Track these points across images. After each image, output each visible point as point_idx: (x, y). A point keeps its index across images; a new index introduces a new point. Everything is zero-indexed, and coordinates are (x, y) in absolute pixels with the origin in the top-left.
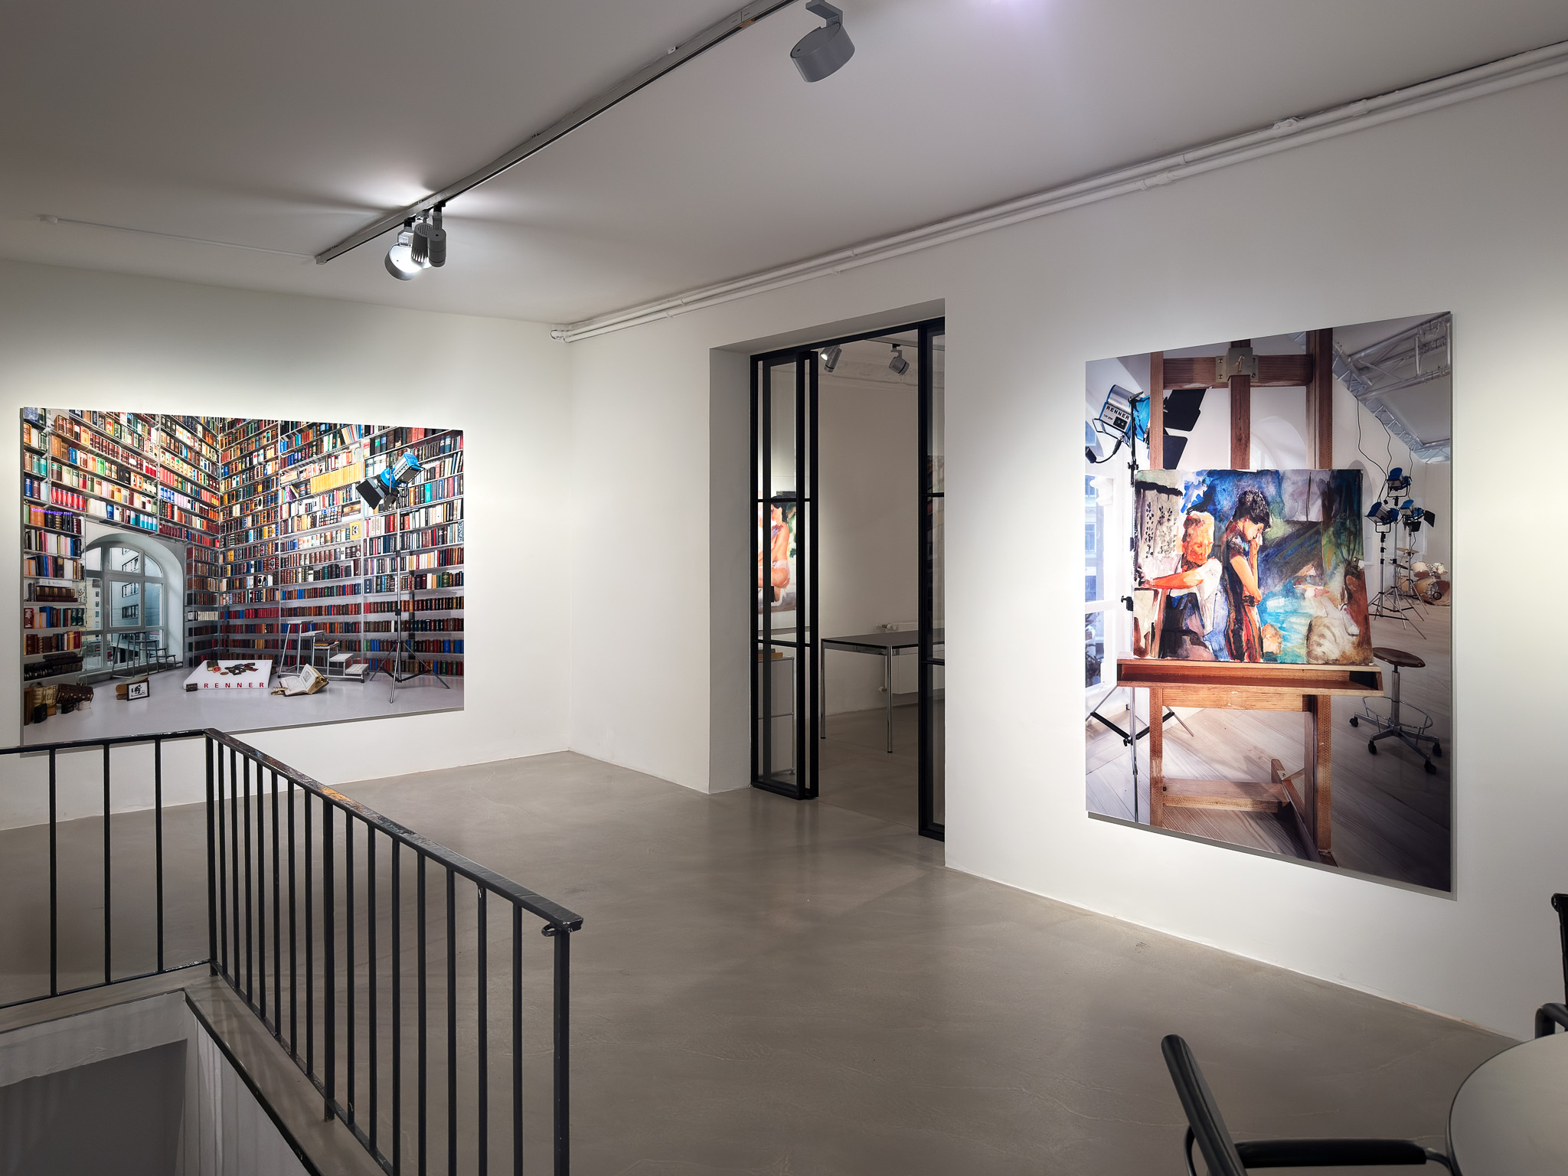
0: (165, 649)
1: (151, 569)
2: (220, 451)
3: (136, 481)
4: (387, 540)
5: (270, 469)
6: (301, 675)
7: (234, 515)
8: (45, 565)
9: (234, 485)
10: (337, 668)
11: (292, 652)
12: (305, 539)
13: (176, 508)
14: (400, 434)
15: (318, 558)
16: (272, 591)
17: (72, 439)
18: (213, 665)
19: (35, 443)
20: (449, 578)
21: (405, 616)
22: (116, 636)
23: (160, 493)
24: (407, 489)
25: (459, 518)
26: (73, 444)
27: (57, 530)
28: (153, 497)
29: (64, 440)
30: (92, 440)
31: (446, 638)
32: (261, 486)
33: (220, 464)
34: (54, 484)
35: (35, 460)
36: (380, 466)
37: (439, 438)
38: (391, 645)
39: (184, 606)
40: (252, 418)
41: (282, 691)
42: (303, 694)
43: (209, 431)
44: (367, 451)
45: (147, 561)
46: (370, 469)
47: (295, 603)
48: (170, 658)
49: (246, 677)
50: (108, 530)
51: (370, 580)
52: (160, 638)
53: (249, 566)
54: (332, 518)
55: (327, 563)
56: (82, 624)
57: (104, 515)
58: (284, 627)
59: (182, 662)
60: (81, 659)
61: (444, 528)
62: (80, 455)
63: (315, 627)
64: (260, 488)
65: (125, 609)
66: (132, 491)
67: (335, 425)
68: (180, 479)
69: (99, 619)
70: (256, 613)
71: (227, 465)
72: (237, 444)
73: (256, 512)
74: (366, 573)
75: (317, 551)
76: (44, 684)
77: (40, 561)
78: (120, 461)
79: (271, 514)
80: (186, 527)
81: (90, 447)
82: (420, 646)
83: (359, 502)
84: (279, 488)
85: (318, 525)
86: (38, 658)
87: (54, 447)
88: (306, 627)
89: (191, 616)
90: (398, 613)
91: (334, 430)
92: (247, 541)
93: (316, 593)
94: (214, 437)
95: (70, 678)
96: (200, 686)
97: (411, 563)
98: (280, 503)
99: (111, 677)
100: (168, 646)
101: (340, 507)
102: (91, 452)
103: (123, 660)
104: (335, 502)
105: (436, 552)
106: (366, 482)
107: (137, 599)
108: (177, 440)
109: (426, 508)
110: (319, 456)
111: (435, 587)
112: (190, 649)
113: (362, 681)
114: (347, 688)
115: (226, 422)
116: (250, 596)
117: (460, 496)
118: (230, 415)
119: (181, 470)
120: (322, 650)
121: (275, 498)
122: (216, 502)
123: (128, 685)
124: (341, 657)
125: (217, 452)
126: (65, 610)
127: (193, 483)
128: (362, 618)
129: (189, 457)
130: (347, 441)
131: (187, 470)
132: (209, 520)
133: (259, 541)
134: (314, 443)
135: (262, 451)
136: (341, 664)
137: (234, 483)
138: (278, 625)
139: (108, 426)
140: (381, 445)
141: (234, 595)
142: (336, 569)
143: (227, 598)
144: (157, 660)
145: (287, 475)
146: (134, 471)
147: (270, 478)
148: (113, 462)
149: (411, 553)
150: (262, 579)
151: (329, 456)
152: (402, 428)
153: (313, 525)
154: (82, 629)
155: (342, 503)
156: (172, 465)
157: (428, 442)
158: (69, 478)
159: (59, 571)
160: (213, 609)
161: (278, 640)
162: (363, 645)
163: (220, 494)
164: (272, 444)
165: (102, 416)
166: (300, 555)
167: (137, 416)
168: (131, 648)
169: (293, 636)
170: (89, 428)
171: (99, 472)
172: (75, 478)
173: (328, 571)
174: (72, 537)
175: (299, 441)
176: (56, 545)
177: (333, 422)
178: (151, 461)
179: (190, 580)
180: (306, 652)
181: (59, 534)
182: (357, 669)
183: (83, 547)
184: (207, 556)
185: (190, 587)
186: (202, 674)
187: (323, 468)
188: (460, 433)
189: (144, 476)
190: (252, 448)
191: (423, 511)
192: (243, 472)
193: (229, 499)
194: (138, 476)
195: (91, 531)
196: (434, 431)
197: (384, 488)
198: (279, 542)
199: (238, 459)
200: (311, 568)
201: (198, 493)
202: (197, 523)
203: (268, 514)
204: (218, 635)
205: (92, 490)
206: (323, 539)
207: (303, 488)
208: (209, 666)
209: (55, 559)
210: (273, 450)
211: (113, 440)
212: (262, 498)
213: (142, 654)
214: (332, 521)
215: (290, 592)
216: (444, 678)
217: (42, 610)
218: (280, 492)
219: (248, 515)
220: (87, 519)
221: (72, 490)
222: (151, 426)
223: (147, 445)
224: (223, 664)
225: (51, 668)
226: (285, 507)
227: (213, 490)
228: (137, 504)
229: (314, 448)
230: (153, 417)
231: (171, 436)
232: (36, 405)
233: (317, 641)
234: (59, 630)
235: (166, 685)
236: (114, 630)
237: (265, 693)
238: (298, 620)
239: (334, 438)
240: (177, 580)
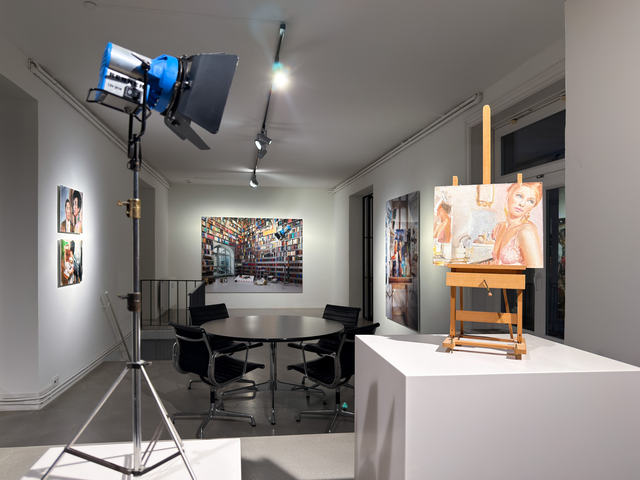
0: (230, 272)
1: (227, 253)
3: (224, 233)
4: (282, 248)
5: (254, 230)
6: (261, 280)
7: (245, 241)
8: (206, 251)
9: (245, 234)
10: (270, 279)
11: (259, 274)
12: (262, 247)
13: (233, 239)
14: (285, 221)
15: (265, 252)
16: (254, 259)
17: (211, 223)
18: (241, 276)
19: (204, 225)
20: (298, 258)
21: (287, 267)
22: (220, 268)
23: (229, 235)
24: (287, 235)
25: (301, 242)
26: (211, 225)
27: (208, 243)
30: (215, 223)
31: (298, 274)
33: (242, 229)
34: (208, 233)
35: (204, 228)
36: (280, 229)
37: (296, 221)
38: (283, 274)
39: (234, 262)
40: (250, 218)
41: (256, 284)
42: (261, 285)
44: (277, 225)
45: (226, 251)
46: (278, 230)
47: (260, 263)
48: (231, 274)
49: (248, 280)
50: (218, 244)
51: (278, 258)
52: (229, 269)
53: (249, 253)
54: (268, 242)
55: (267, 253)
57: (218, 240)
58: (257, 268)
59: (234, 275)
60: (213, 273)
61: (297, 245)
62: (213, 227)
63: (264, 269)
64: (251, 234)
65: (222, 262)
66: (223, 235)
68: (233, 232)
69: (217, 264)
70: (250, 264)
71: (244, 229)
72: (246, 224)
73: (250, 240)
74: (277, 256)
75: (265, 250)
76: (206, 278)
77: (205, 250)
78: (221, 228)
79: (254, 240)
80: (235, 243)
81: (215, 225)
82: (290, 275)
83: (275, 238)
84: (256, 234)
86: (205, 272)
87: (208, 225)
88: (262, 269)
89: (236, 264)
90: (285, 266)
91: (269, 220)
92: (248, 247)
93: (264, 260)
94: (241, 222)
95: (211, 277)
96: (238, 281)
97: (288, 254)
99: (219, 277)
103: (221, 273)
104: (269, 238)
105: (295, 251)
106: (277, 233)
107: (224, 260)
108: (233, 223)
109: (293, 240)
110: (265, 227)
111: (295, 260)
112: (236, 272)
113: (276, 283)
114: (272, 284)
115: (244, 219)
116: (249, 260)
117: (302, 237)
118: (244, 217)
120: (266, 274)
121: (255, 237)
122: (241, 238)
123: (222, 279)
124: (271, 277)
125: (242, 226)
126: (210, 262)
127: (236, 233)
128: (276, 267)
129: (235, 227)
130: (272, 223)
131: (235, 230)
132: (240, 242)
133: (251, 247)
134: (264, 223)
135: (252, 225)
136: (271, 278)
138: (255, 268)
139: (219, 220)
140: (281, 224)
141: (246, 260)
143: (244, 261)
144: (229, 274)
145: (258, 231)
146: (224, 230)
147: (254, 232)
148: (219, 228)
149: (288, 251)
150: (252, 256)
151: (268, 226)
152: (286, 219)
153: (264, 243)
154: (213, 266)
155: (271, 238)
156: (232, 229)
157: (293, 222)
158: (211, 232)
159: (209, 253)
160: (241, 263)
161: (255, 271)
162: (276, 274)
163: (242, 236)
165: (217, 218)
166: (261, 251)
167: (224, 218)
168: (223, 271)
169: (259, 271)
170: (215, 221)
171: (217, 230)
172: (212, 232)
173: (268, 255)
174: (211, 245)
175: (260, 223)
176: (208, 247)
177: (268, 218)
178: (227, 228)
179: (236, 256)
180: (262, 275)
182: (275, 280)
183: (213, 247)
184: (239, 250)
185: (236, 258)
186: (238, 278)
187: (266, 229)
188: (301, 220)
189: (226, 231)
190: (250, 225)
191: (291, 240)
192: (247, 230)
193: (244, 237)
195: (215, 244)
196: (294, 220)
197: (281, 234)
198: (256, 247)
199: (246, 227)
200: (263, 254)
201: (237, 236)
202: (237, 243)
204: (242, 269)
205: (215, 235)
206: (266, 247)
207: (261, 234)
208: (240, 276)
209: (208, 250)
210: (254, 225)
211: (219, 224)
212: (252, 237)
213: (225, 272)
215: (258, 260)
216: (297, 284)
217: (206, 261)
220: (214, 241)
221: (211, 235)
222: (227, 220)
223: (226, 225)
224: (243, 276)
225: (207, 274)
226: (257, 239)
228: (224, 238)
229: (264, 225)
230: (228, 218)
231: (232, 222)
232: (205, 216)
233: (265, 272)
234: (209, 266)
235: (230, 280)
236: (219, 267)
237: (253, 284)
238: (260, 267)
239: (269, 222)
240: (233, 256)
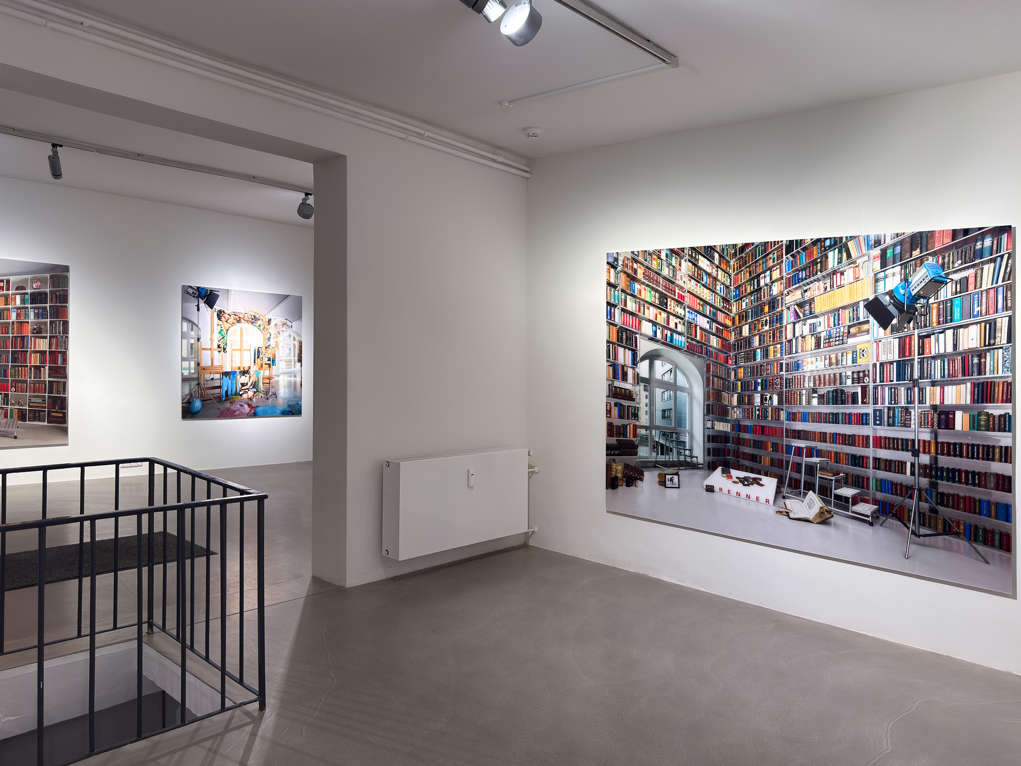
0: (690, 450)
1: (681, 381)
2: (732, 275)
3: (671, 305)
4: (902, 366)
5: (776, 290)
6: (805, 500)
7: (744, 334)
8: (617, 371)
9: (744, 306)
10: (843, 503)
11: (796, 475)
12: (809, 360)
13: (698, 327)
14: (919, 240)
15: (823, 381)
16: (777, 410)
17: (633, 274)
18: (726, 472)
19: (612, 281)
20: (988, 420)
21: (925, 459)
22: (658, 432)
23: (687, 315)
24: (927, 306)
25: (1004, 341)
26: (633, 279)
27: (624, 344)
28: (682, 319)
29: (628, 275)
30: (644, 273)
31: (984, 497)
32: (767, 306)
33: (732, 288)
34: (623, 310)
35: (612, 292)
36: (893, 280)
37: (975, 240)
38: (906, 490)
39: (704, 415)
40: (760, 241)
41: (786, 512)
42: (807, 520)
43: (724, 258)
44: (877, 265)
45: (678, 373)
46: (881, 284)
47: (799, 426)
48: (695, 459)
49: (754, 490)
50: (653, 346)
51: (880, 411)
52: (686, 439)
53: (756, 384)
54: (837, 339)
55: (831, 388)
56: (638, 420)
57: (651, 334)
58: (789, 448)
59: (702, 464)
60: (637, 447)
61: (981, 355)
62: (637, 286)
63: (820, 454)
64: (766, 309)
65: (664, 411)
66: (669, 313)
67: (841, 238)
68: (701, 303)
69: (647, 417)
70: (763, 430)
71: (737, 288)
72: (746, 268)
73: (763, 332)
74: (875, 402)
75: (822, 374)
76: (616, 461)
77: (614, 366)
78: (660, 289)
79: (776, 334)
80: (705, 344)
81: (643, 280)
82: (943, 499)
83: (868, 322)
84: (784, 308)
85: (822, 347)
86: (613, 440)
87: (622, 281)
88: (810, 452)
89: (709, 424)
90: (916, 454)
91: (839, 244)
92: (755, 360)
93: (820, 418)
94: (728, 262)
95: (631, 460)
96: (716, 489)
97: (933, 396)
98: (784, 324)
99: (655, 465)
100: (692, 447)
101: (846, 328)
102: (643, 283)
103: (662, 454)
104: (840, 322)
105: (969, 385)
106: (876, 299)
107: (670, 405)
108: (700, 269)
109: (954, 328)
110: (824, 273)
111: (967, 428)
112: (709, 455)
113: (871, 524)
114: (854, 527)
115: (738, 248)
116: (757, 413)
117: (1010, 313)
118: (740, 241)
119: (702, 294)
120: (827, 479)
121: (780, 318)
122: (729, 323)
123: (666, 474)
124: (848, 492)
125: (730, 276)
126: (629, 407)
127: (711, 305)
128: (870, 452)
129: (708, 282)
130: (854, 254)
131: (706, 295)
132: (723, 339)
133: (765, 360)
134: (819, 260)
135: (768, 272)
136: (846, 499)
137: (744, 304)
138: (782, 445)
139: (654, 261)
140: (894, 256)
141: (744, 410)
142: (842, 394)
143: (738, 412)
144: (685, 459)
145: (792, 294)
146: (670, 297)
147: (775, 298)
148: (656, 291)
149: (934, 384)
150: (768, 397)
151: (834, 272)
152: (921, 233)
153: (818, 345)
154: (637, 423)
155: (848, 323)
156: (695, 290)
157: (957, 246)
158: (631, 306)
159: (624, 378)
160: (726, 421)
161: (782, 460)
162: (872, 483)
163: (732, 315)
164: (778, 264)
165: (650, 254)
166: (804, 377)
167: (672, 251)
168: (668, 445)
169: (797, 459)
170: (643, 265)
171: (648, 299)
172: (634, 304)
173: (833, 396)
174: (632, 350)
175: (803, 260)
176: (624, 356)
177: (837, 235)
178: (681, 288)
179: (708, 392)
180: (810, 479)
181: (625, 348)
182: (866, 509)
183: (638, 359)
184: (722, 372)
185: (708, 399)
186: (717, 478)
187: (828, 285)
188: (1007, 229)
189: (677, 301)
190: (759, 270)
191: (950, 333)
192: (751, 293)
193: (739, 319)
194: (673, 301)
195: (645, 346)
196: (966, 231)
197: (898, 305)
198: (784, 362)
199: (748, 281)
200: (814, 391)
201: (715, 314)
202: (714, 342)
203: (774, 334)
204: (730, 445)
205: (644, 314)
206: (827, 361)
207: (807, 308)
208: (723, 472)
209: (623, 367)
210: (778, 270)
211: (657, 273)
212: (768, 318)
213: (675, 450)
214: (837, 343)
215: (794, 414)
216: (981, 548)
217: (616, 404)
218: (785, 312)
219: (756, 335)
220: (641, 337)
221: (632, 314)
222: (681, 258)
223: (679, 274)
224: (735, 473)
225: (619, 449)
226: (790, 327)
227: (726, 311)
228: (672, 325)
229: (819, 265)
230: (683, 250)
231: (696, 265)
232: (613, 251)
233: (822, 469)
234: (625, 422)
235: (691, 481)
236: (657, 428)
237: (771, 510)
238: (802, 444)
239: (840, 252)
240: (698, 391)
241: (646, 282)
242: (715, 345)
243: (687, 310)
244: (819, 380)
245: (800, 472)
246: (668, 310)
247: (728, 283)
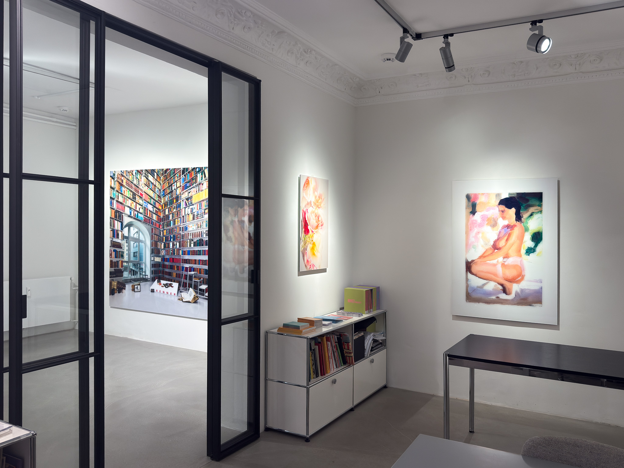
0: (145, 272)
1: (142, 238)
2: (162, 184)
3: (138, 199)
5: (178, 191)
6: (189, 292)
7: (166, 214)
8: (114, 233)
9: (166, 200)
10: (202, 292)
11: (185, 281)
12: (190, 225)
13: (148, 210)
17: (121, 182)
18: (159, 282)
19: (113, 186)
22: (132, 264)
23: (144, 204)
26: (121, 185)
27: (117, 219)
28: (142, 206)
29: (119, 183)
30: (126, 182)
32: (175, 200)
33: (162, 190)
34: (117, 201)
35: (113, 192)
39: (151, 254)
40: (172, 168)
41: (182, 299)
42: (189, 302)
43: (158, 175)
45: (140, 233)
47: (187, 257)
48: (147, 276)
49: (169, 289)
50: (130, 220)
52: (143, 267)
53: (171, 238)
54: (201, 215)
55: (198, 238)
56: (123, 258)
57: (129, 214)
58: (183, 267)
59: (150, 279)
60: (123, 272)
62: (123, 189)
63: (194, 270)
65: (134, 253)
66: (136, 203)
67: (202, 168)
68: (150, 198)
69: (127, 256)
70: (173, 260)
71: (164, 191)
72: (167, 181)
73: (173, 212)
75: (195, 232)
76: (114, 280)
77: (113, 230)
78: (133, 190)
79: (178, 213)
80: (151, 219)
81: (126, 186)
84: (181, 201)
86: (113, 269)
87: (117, 186)
88: (191, 269)
89: (152, 259)
91: (201, 171)
92: (170, 226)
93: (194, 253)
94: (160, 178)
95: (120, 279)
96: (155, 291)
98: (181, 209)
99: (130, 281)
100: (146, 270)
101: (204, 210)
102: (126, 187)
103: (133, 275)
104: (202, 207)
107: (137, 250)
108: (149, 181)
110: (196, 184)
112: (152, 274)
115: (164, 171)
116: (171, 252)
118: (165, 168)
120: (196, 281)
121: (180, 206)
122: (160, 208)
123: (135, 285)
124: (204, 287)
126: (119, 251)
127: (154, 199)
129: (152, 188)
130: (207, 175)
131: (151, 193)
132: (158, 216)
133: (174, 226)
134: (194, 178)
135: (176, 183)
136: (203, 290)
137: (166, 198)
138: (180, 267)
139: (130, 176)
141: (166, 250)
142: (202, 241)
143: (164, 252)
144: (143, 276)
145: (184, 194)
146: (137, 195)
147: (178, 196)
148: (131, 191)
150: (175, 244)
151: (200, 184)
153: (194, 219)
154: (123, 260)
155: (204, 208)
156: (147, 191)
158: (121, 199)
159: (118, 237)
160: (159, 257)
161: (180, 274)
163: (162, 204)
164: (179, 179)
165: (129, 172)
166: (189, 233)
167: (138, 171)
168: (136, 270)
169: (186, 273)
170: (125, 177)
171: (127, 196)
173: (199, 242)
174: (121, 222)
175: (188, 178)
176: (117, 225)
178: (142, 190)
179: (152, 242)
180: (190, 282)
181: (118, 221)
183: (124, 226)
184: (158, 233)
185: (152, 246)
186: (155, 285)
187: (197, 190)
190: (172, 182)
192: (169, 193)
193: (164, 206)
194: (138, 197)
195: (126, 220)
198: (181, 227)
199: (168, 187)
200: (192, 240)
201: (155, 204)
202: (155, 217)
203: (177, 213)
204: (161, 269)
205: (126, 203)
206: (197, 226)
207: (190, 200)
209: (117, 231)
210: (179, 182)
211: (131, 182)
212: (175, 205)
213: (139, 273)
214: (201, 217)
215: (185, 252)
217: (114, 251)
218: (182, 203)
219: (171, 214)
220: (125, 215)
221: (121, 203)
222: (141, 175)
223: (140, 183)
224: (163, 282)
225: (115, 274)
226: (183, 210)
227: (159, 202)
229: (194, 180)
230: (142, 171)
231: (147, 179)
232: (113, 170)
233: (195, 277)
234: (118, 259)
235: (145, 287)
236: (131, 262)
237: (176, 298)
238: (187, 266)
239: (202, 174)
240: (148, 242)
241: (127, 186)
242: (155, 219)
243: (144, 201)
244: (194, 235)
245: (187, 279)
246: (136, 201)
247: (160, 188)
